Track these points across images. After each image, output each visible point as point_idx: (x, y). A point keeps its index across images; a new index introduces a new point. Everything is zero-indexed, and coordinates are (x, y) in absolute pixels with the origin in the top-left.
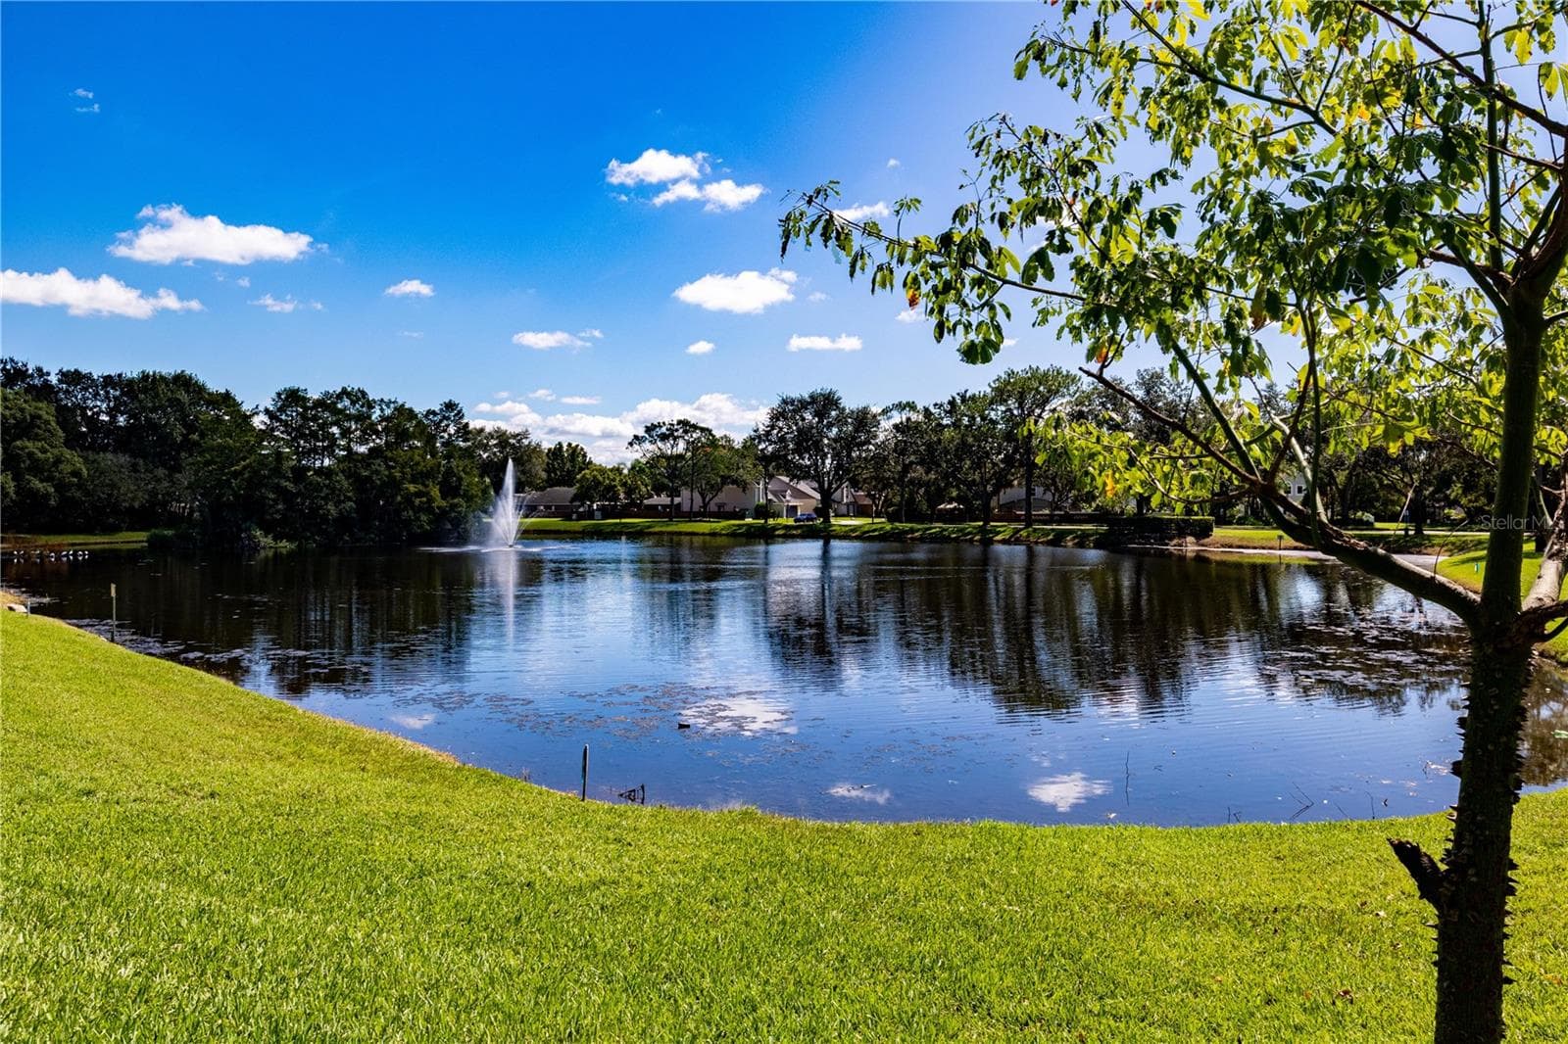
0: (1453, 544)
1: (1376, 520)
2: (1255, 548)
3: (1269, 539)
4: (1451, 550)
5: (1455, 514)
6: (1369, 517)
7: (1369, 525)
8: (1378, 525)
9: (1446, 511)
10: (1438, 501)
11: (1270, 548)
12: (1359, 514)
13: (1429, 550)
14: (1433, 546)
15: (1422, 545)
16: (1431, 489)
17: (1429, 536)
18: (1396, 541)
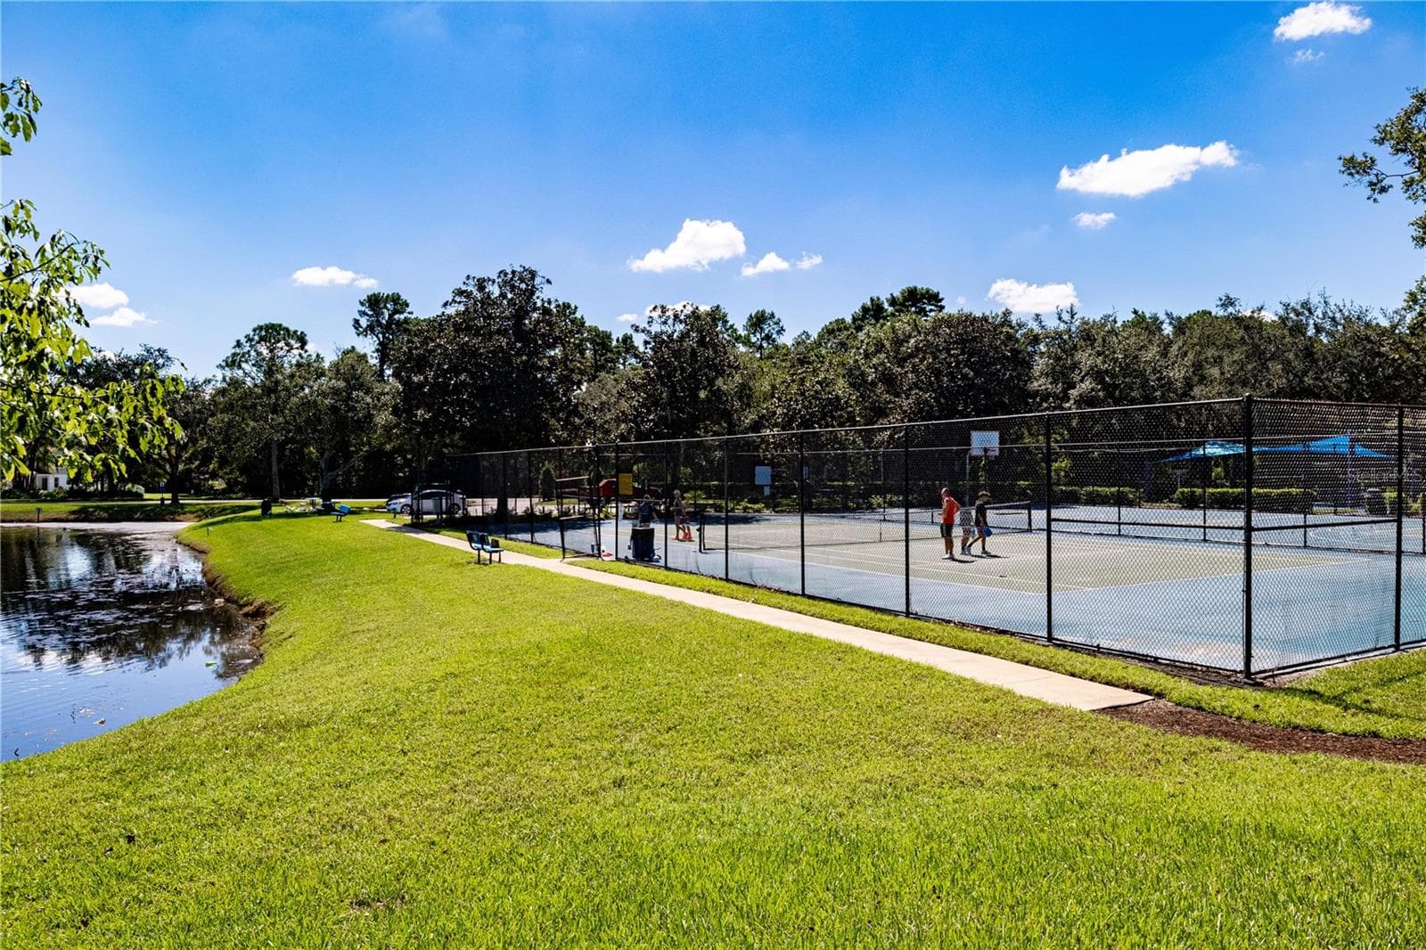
0: (202, 510)
1: (147, 492)
2: (12, 521)
3: (29, 512)
4: (199, 516)
5: (219, 484)
6: (140, 489)
7: (139, 496)
8: (147, 496)
9: (210, 482)
10: (204, 474)
11: (28, 521)
12: (130, 485)
13: (182, 517)
14: (185, 513)
15: (175, 513)
16: (197, 463)
17: (183, 504)
18: (152, 510)
